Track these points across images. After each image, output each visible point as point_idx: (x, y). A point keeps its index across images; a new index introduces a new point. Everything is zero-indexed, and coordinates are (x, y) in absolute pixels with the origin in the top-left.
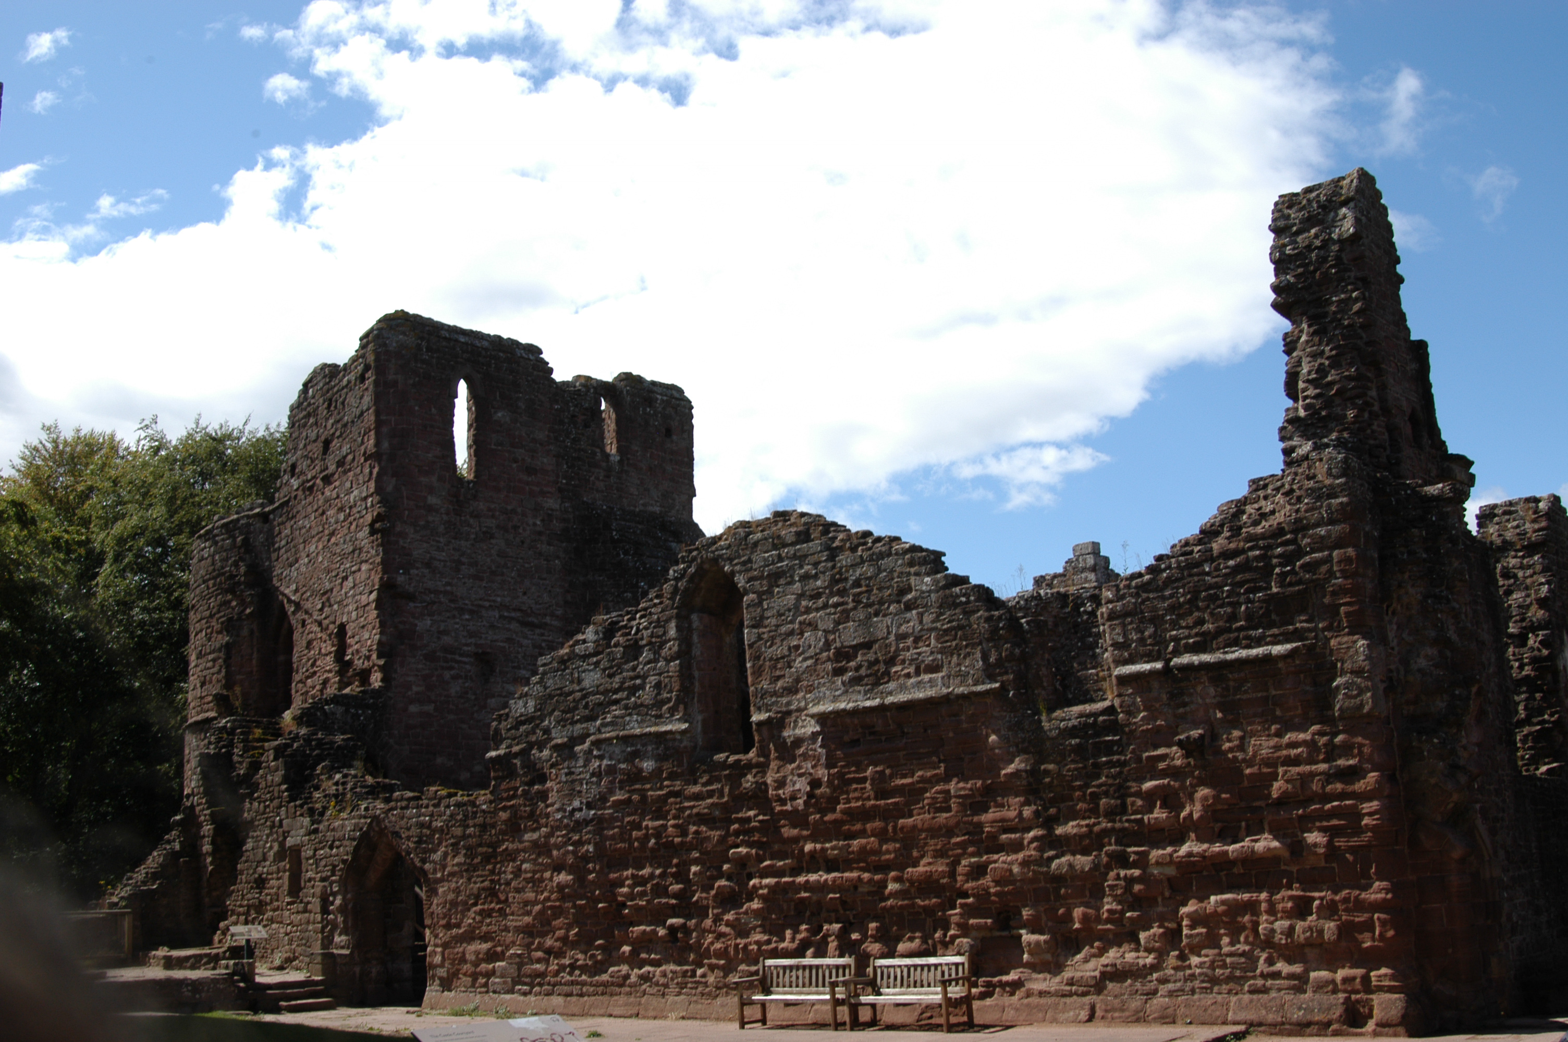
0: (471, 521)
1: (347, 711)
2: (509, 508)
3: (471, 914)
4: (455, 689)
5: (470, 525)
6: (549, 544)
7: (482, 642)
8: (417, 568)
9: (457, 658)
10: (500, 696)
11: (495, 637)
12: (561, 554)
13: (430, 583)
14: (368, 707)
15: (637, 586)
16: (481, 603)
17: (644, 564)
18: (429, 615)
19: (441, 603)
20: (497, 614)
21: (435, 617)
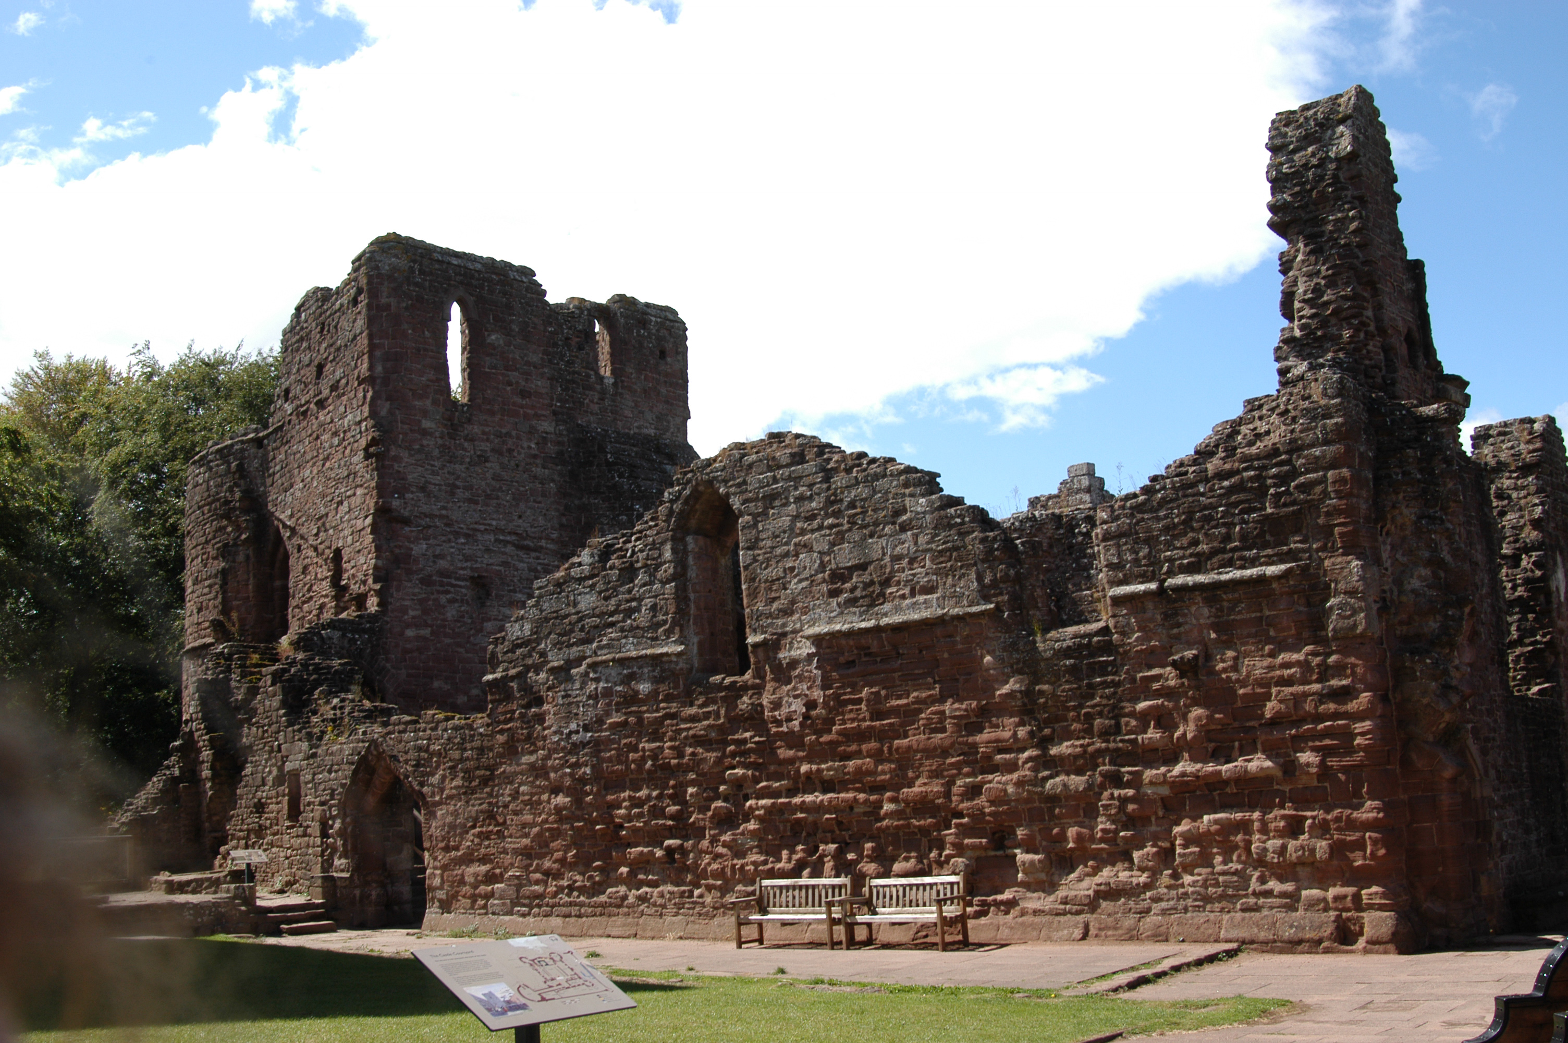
0: (466, 444)
1: (344, 635)
2: (504, 431)
3: (470, 836)
4: (451, 612)
5: (465, 449)
6: (544, 467)
7: (478, 565)
8: (412, 492)
9: (453, 581)
10: (496, 619)
11: (491, 561)
12: (556, 477)
13: (425, 507)
14: (364, 631)
15: (632, 509)
16: (476, 526)
17: (639, 487)
18: (424, 539)
19: (436, 527)
20: (492, 538)
21: (431, 541)
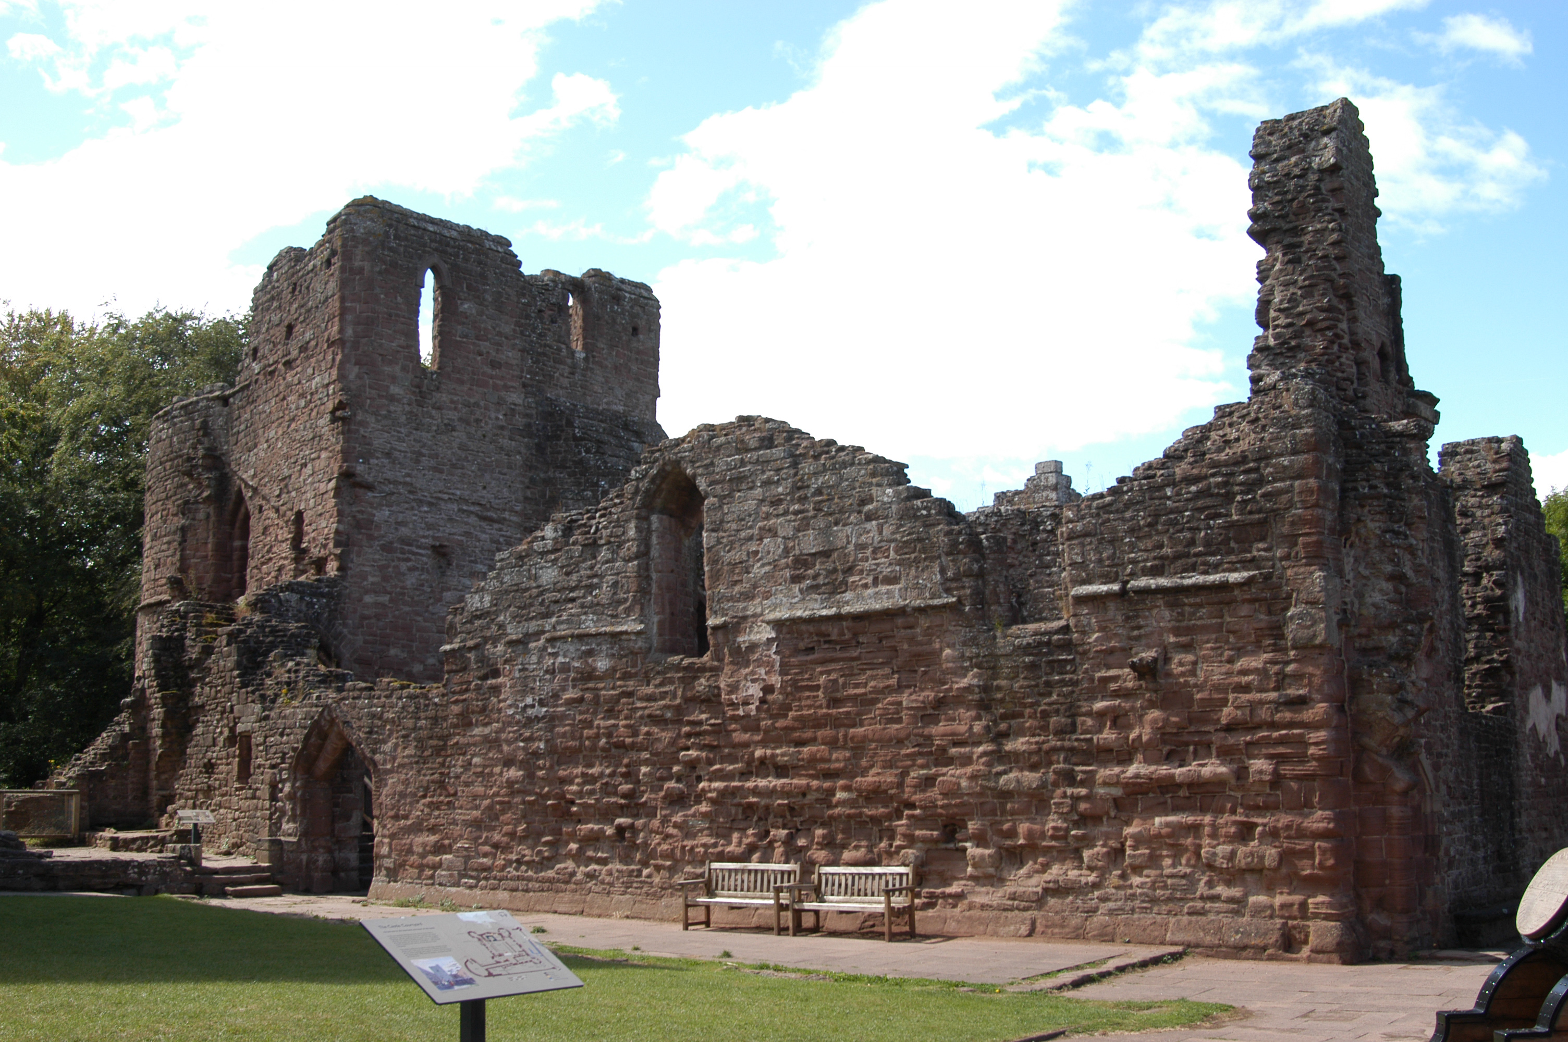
0: (434, 412)
1: (302, 599)
2: (472, 401)
3: (420, 806)
4: (411, 580)
5: (432, 417)
6: (511, 439)
7: (440, 534)
8: (377, 458)
9: (414, 549)
10: (455, 589)
11: (453, 531)
12: (523, 450)
13: (389, 473)
14: (323, 595)
15: (597, 485)
16: (440, 495)
17: (605, 463)
18: (387, 506)
19: (400, 494)
20: (455, 507)
21: (394, 508)
